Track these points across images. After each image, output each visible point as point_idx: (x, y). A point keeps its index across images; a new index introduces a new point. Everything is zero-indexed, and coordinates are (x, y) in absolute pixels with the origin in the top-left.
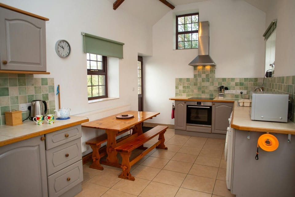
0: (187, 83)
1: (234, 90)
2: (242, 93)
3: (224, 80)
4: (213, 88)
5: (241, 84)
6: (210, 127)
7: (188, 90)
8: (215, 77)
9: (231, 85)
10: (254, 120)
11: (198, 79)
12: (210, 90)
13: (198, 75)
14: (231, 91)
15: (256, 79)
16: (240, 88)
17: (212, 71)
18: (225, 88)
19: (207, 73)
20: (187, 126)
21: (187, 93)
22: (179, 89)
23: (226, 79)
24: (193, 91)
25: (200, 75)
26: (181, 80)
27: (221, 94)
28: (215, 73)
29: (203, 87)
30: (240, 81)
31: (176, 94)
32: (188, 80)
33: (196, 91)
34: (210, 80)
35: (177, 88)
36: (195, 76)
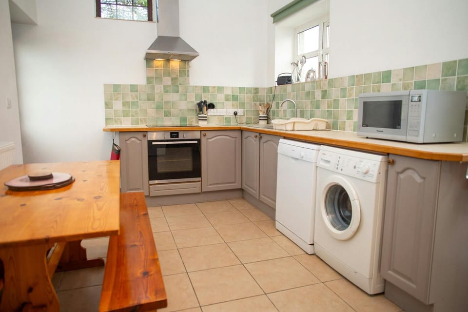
0: (132, 95)
1: (223, 108)
2: (237, 114)
3: (205, 89)
4: (185, 105)
5: (235, 98)
6: (199, 181)
7: (134, 110)
8: (189, 84)
9: (218, 99)
10: (422, 142)
11: (156, 86)
12: (180, 110)
13: (156, 78)
14: (219, 110)
15: (256, 90)
16: (233, 105)
17: (184, 71)
18: (209, 104)
19: (174, 76)
20: (150, 186)
21: (133, 116)
22: (115, 108)
23: (210, 88)
24: (146, 111)
25: (159, 79)
26: (116, 87)
27: (203, 115)
28: (188, 76)
29: (167, 102)
30: (232, 92)
31: (107, 119)
32: (134, 88)
33: (152, 112)
34: (180, 89)
35: (108, 105)
36: (149, 80)
